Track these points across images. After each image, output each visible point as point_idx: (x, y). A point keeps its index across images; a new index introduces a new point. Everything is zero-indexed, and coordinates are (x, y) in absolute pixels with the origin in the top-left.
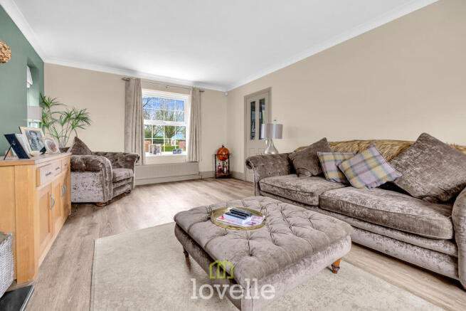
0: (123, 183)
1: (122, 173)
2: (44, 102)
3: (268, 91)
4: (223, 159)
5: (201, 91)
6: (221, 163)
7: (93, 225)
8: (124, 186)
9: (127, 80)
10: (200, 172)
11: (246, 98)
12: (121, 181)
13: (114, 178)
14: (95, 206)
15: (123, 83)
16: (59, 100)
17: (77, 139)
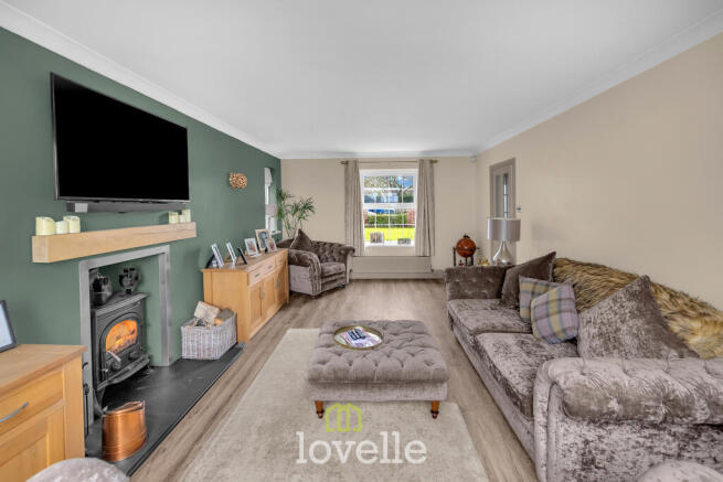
0: (334, 278)
1: (331, 267)
2: (280, 196)
3: (512, 162)
4: (465, 255)
5: (432, 162)
6: (463, 260)
7: (295, 316)
8: (335, 280)
9: (346, 163)
10: (433, 271)
11: (493, 169)
12: (331, 276)
13: (323, 273)
14: (308, 298)
15: (343, 167)
16: (291, 193)
17: (301, 232)
